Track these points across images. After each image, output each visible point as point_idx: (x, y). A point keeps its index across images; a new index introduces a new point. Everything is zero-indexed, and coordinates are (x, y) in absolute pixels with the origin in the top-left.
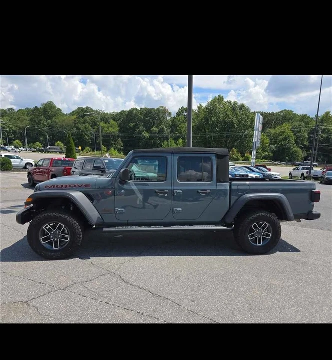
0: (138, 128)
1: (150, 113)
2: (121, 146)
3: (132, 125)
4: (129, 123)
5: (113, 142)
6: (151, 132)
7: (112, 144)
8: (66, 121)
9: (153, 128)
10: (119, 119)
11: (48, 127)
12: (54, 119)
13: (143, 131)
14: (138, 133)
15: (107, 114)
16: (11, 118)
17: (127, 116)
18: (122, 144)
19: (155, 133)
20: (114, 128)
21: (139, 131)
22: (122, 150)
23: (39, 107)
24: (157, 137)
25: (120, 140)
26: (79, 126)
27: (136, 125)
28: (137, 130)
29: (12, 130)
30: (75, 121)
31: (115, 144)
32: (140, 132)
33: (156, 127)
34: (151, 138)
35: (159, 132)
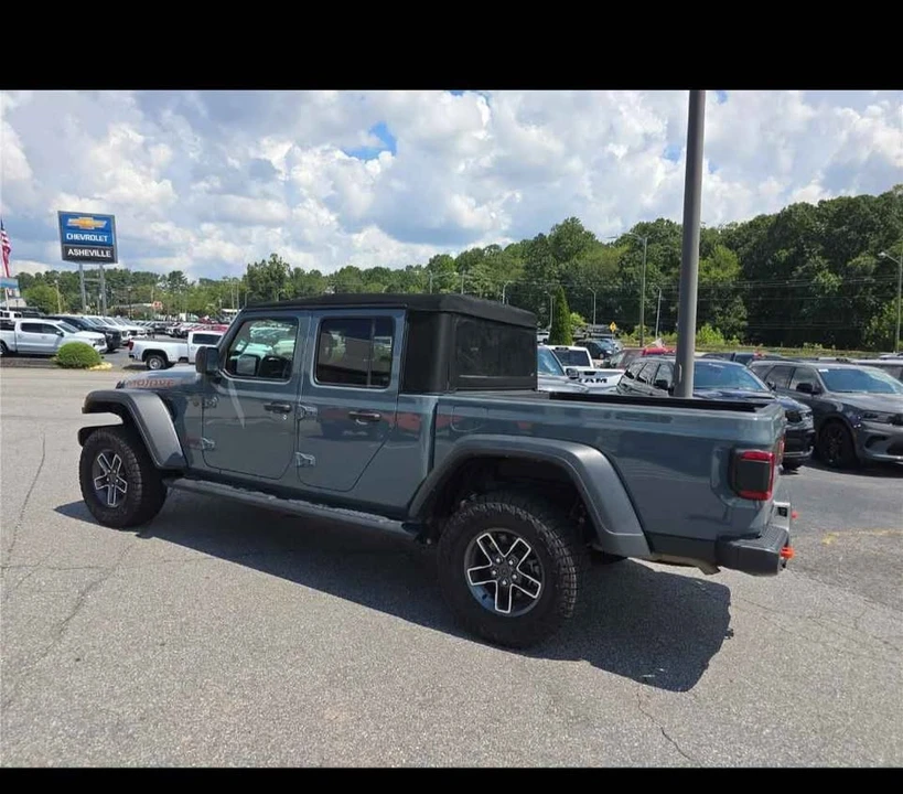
0: (804, 262)
1: (850, 211)
2: (742, 319)
3: (784, 254)
4: (777, 248)
5: (718, 308)
6: (848, 272)
7: (714, 313)
8: (601, 262)
9: (858, 259)
10: (747, 241)
11: (561, 279)
12: (574, 260)
13: (820, 269)
14: (800, 277)
15: (712, 229)
16: (491, 266)
17: (771, 230)
18: (744, 313)
19: (865, 272)
20: (723, 270)
21: (806, 270)
22: (743, 329)
23: (547, 233)
24: (871, 285)
25: (739, 299)
26: (630, 270)
27: (801, 253)
28: (800, 269)
29: (489, 293)
30: (624, 259)
31: (721, 314)
32: (811, 273)
33: (871, 254)
34: (846, 289)
35: (877, 270)
